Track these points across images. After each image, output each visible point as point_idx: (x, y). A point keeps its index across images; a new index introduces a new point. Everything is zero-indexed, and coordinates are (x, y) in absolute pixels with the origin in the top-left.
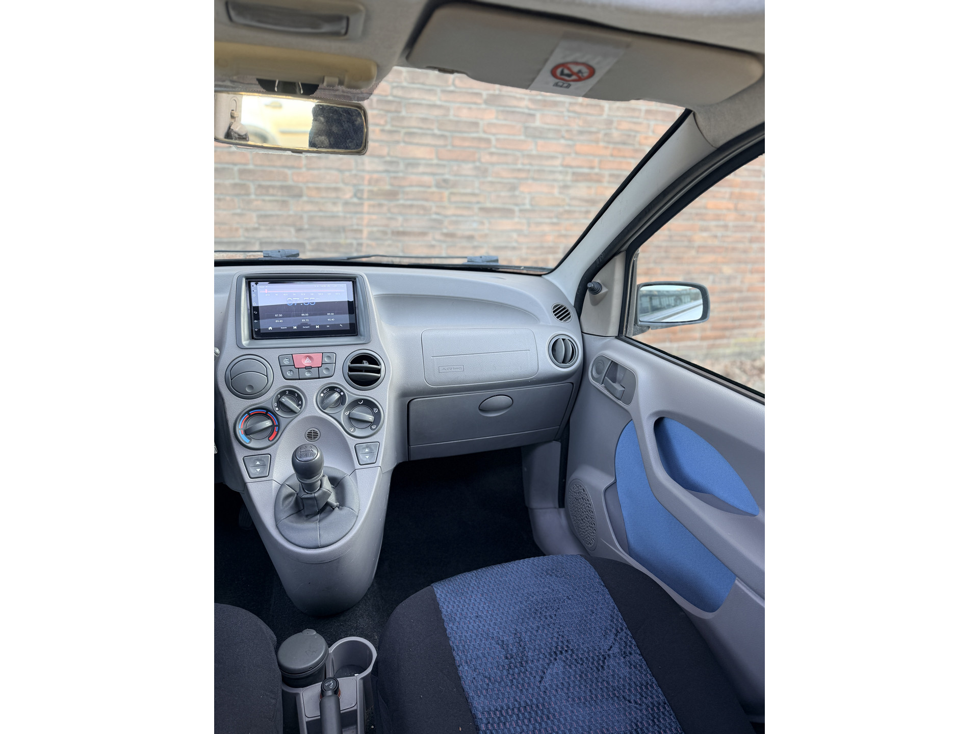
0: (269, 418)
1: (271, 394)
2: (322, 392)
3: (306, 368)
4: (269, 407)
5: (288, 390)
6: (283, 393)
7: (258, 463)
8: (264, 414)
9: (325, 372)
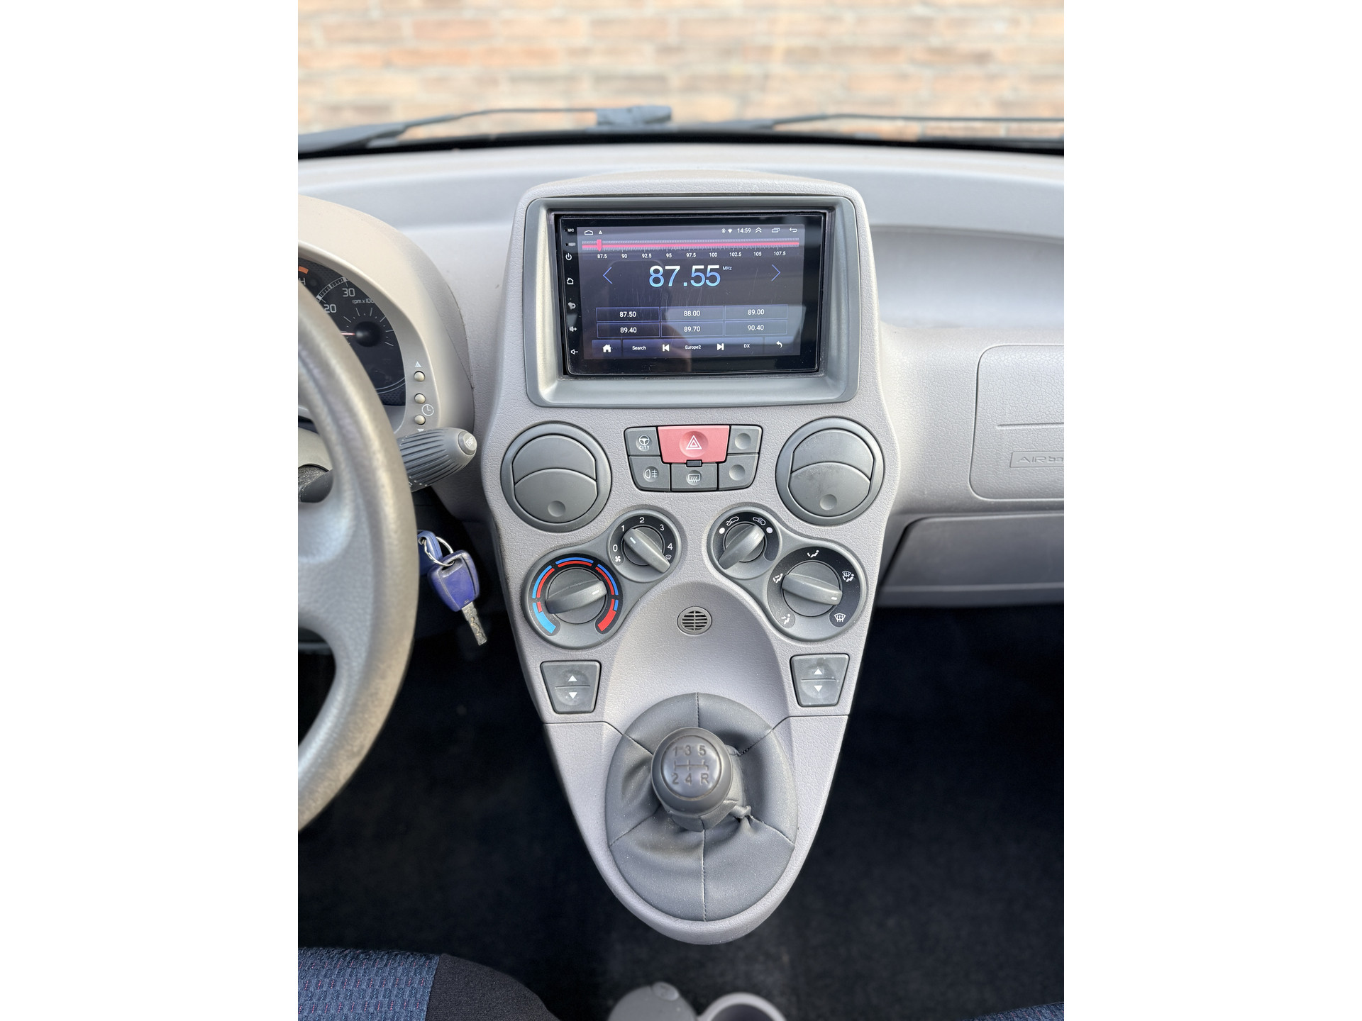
0: (601, 577)
1: (606, 521)
2: (723, 525)
3: (689, 463)
4: (600, 553)
5: (645, 516)
6: (632, 522)
7: (573, 679)
8: (587, 567)
9: (733, 475)
